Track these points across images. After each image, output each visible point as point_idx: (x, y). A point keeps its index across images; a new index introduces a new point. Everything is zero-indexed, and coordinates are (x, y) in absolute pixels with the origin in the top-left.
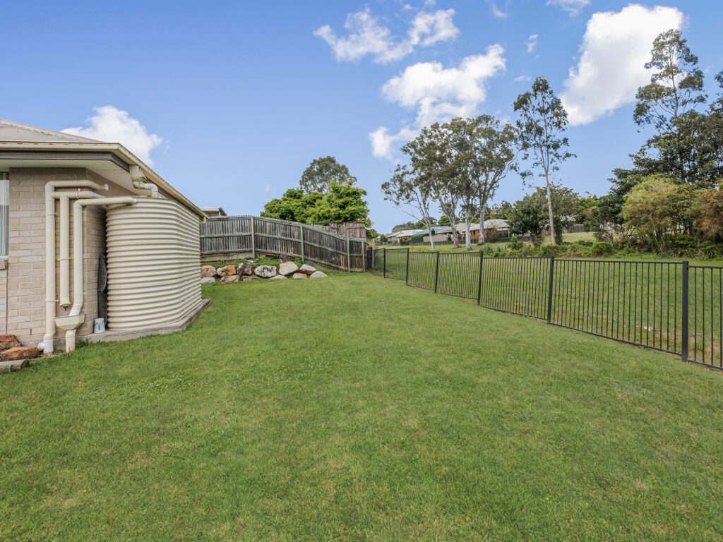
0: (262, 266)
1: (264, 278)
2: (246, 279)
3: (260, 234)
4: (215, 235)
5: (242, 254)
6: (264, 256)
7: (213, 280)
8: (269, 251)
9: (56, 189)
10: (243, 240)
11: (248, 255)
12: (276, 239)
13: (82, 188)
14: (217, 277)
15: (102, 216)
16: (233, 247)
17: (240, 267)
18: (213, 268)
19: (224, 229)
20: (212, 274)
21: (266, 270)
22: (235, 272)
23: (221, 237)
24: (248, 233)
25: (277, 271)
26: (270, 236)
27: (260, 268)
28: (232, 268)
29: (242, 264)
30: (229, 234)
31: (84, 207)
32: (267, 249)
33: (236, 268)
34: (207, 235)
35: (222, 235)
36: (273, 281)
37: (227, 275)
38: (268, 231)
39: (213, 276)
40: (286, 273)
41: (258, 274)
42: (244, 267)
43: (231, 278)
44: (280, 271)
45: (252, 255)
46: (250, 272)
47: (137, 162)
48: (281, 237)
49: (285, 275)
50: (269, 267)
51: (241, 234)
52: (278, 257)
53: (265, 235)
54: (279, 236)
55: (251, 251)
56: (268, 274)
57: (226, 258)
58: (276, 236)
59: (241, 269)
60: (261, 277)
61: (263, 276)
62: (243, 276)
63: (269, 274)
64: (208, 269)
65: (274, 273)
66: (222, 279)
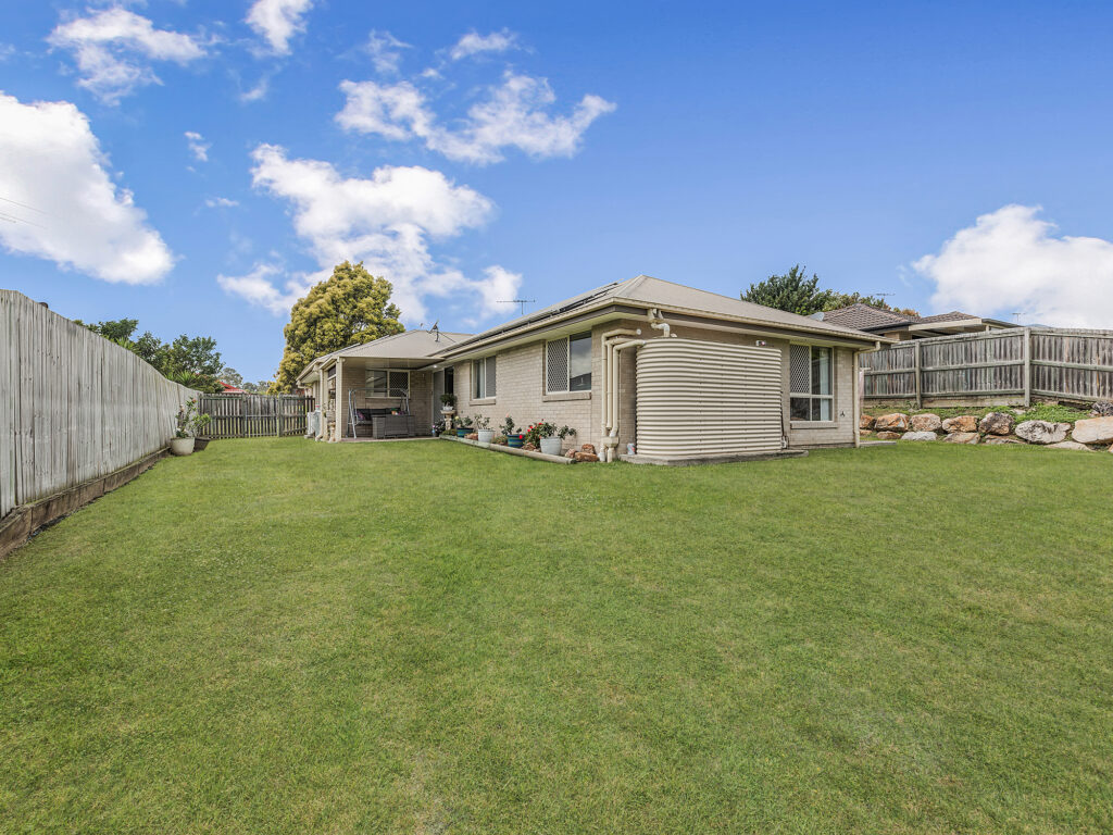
0: (1032, 422)
1: (1031, 443)
2: (991, 442)
3: (1047, 361)
4: (951, 366)
5: (1003, 398)
6: (1054, 403)
7: (933, 436)
8: (1064, 393)
9: (608, 338)
10: (1007, 375)
11: (1015, 401)
12: (1086, 370)
13: (619, 335)
14: (941, 432)
15: (631, 356)
16: (985, 385)
17: (985, 420)
18: (937, 419)
19: (969, 356)
20: (932, 427)
21: (1039, 430)
22: (975, 428)
23: (962, 369)
24: (1019, 361)
25: (1068, 433)
26: (1071, 364)
27: (1026, 425)
28: (969, 421)
29: (990, 415)
30: (978, 364)
31: (619, 351)
32: (1061, 389)
33: (978, 420)
34: (938, 366)
35: (964, 365)
36: (1049, 450)
37: (959, 430)
38: (1065, 355)
39: (935, 431)
40: (1092, 438)
41: (1020, 435)
42: (994, 420)
43: (962, 437)
44: (1075, 434)
45: (1025, 401)
46: (1006, 430)
47: (650, 305)
48: (1101, 366)
49: (1087, 444)
50: (1050, 425)
51: (1001, 362)
52: (1090, 407)
53: (1058, 363)
54: (1095, 364)
55: (1022, 394)
56: (1039, 435)
57: (969, 404)
58: (1088, 365)
59: (986, 424)
60: (1026, 440)
61: (1030, 439)
62: (989, 436)
63: (1046, 438)
64: (926, 419)
65: (1059, 435)
66: (949, 436)
